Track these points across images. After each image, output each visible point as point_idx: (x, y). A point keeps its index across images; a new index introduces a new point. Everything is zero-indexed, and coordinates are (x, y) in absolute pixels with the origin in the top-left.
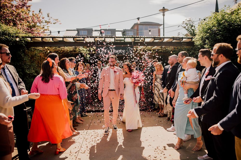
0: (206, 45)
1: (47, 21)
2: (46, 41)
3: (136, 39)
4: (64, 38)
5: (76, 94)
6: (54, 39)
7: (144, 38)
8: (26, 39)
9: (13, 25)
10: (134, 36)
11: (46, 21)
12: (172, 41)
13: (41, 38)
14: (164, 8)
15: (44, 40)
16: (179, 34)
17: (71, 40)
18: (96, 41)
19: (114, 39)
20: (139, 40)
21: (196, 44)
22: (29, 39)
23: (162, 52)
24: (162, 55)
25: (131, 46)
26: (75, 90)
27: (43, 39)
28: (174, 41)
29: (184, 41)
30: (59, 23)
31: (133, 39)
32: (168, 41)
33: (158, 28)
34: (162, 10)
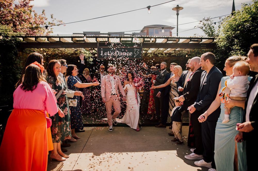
0: (236, 46)
1: (51, 23)
2: (40, 42)
3: (146, 39)
4: (61, 38)
5: (66, 108)
6: (50, 38)
7: (156, 38)
8: (19, 39)
9: (12, 26)
10: (143, 36)
11: (49, 22)
12: (189, 43)
13: (34, 38)
14: (178, 6)
17: (69, 40)
18: (99, 42)
20: (149, 41)
21: (218, 46)
22: (21, 39)
23: (175, 55)
24: (176, 59)
25: (140, 47)
26: (64, 103)
27: (37, 40)
28: (191, 42)
29: (204, 43)
31: (142, 39)
32: (184, 42)
33: (170, 31)
34: (176, 9)
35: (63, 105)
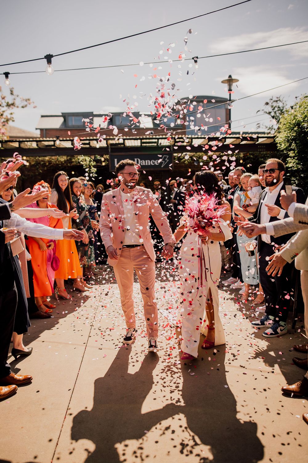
1: (10, 103)
2: (25, 148)
3: (178, 140)
6: (39, 143)
7: (192, 139)
10: (174, 136)
11: (8, 102)
12: (241, 143)
14: (230, 76)
15: (23, 145)
16: (258, 125)
18: (109, 146)
19: (139, 141)
21: (279, 149)
26: (88, 225)
27: (21, 144)
28: (244, 142)
29: (261, 143)
30: (32, 105)
31: (172, 140)
32: (233, 143)
33: (226, 107)
34: (228, 82)
35: (88, 227)
